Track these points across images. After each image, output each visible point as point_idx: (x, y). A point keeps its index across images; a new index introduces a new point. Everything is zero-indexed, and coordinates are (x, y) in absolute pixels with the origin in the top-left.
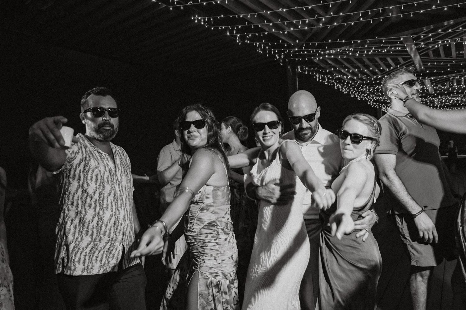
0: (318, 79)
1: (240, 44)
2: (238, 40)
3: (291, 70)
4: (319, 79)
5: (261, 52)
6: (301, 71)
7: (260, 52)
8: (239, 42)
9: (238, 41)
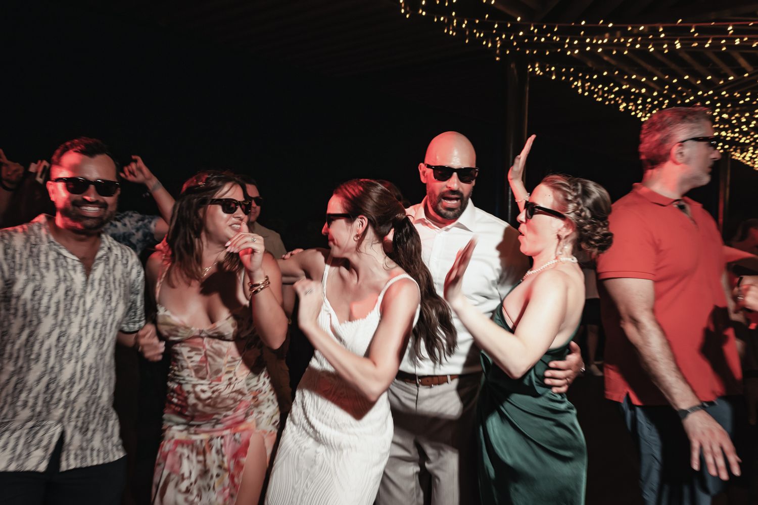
0: (580, 91)
1: (408, 16)
2: (405, 8)
3: (515, 71)
4: (584, 91)
5: (454, 34)
6: (541, 74)
7: (451, 32)
8: (406, 13)
9: (403, 11)
